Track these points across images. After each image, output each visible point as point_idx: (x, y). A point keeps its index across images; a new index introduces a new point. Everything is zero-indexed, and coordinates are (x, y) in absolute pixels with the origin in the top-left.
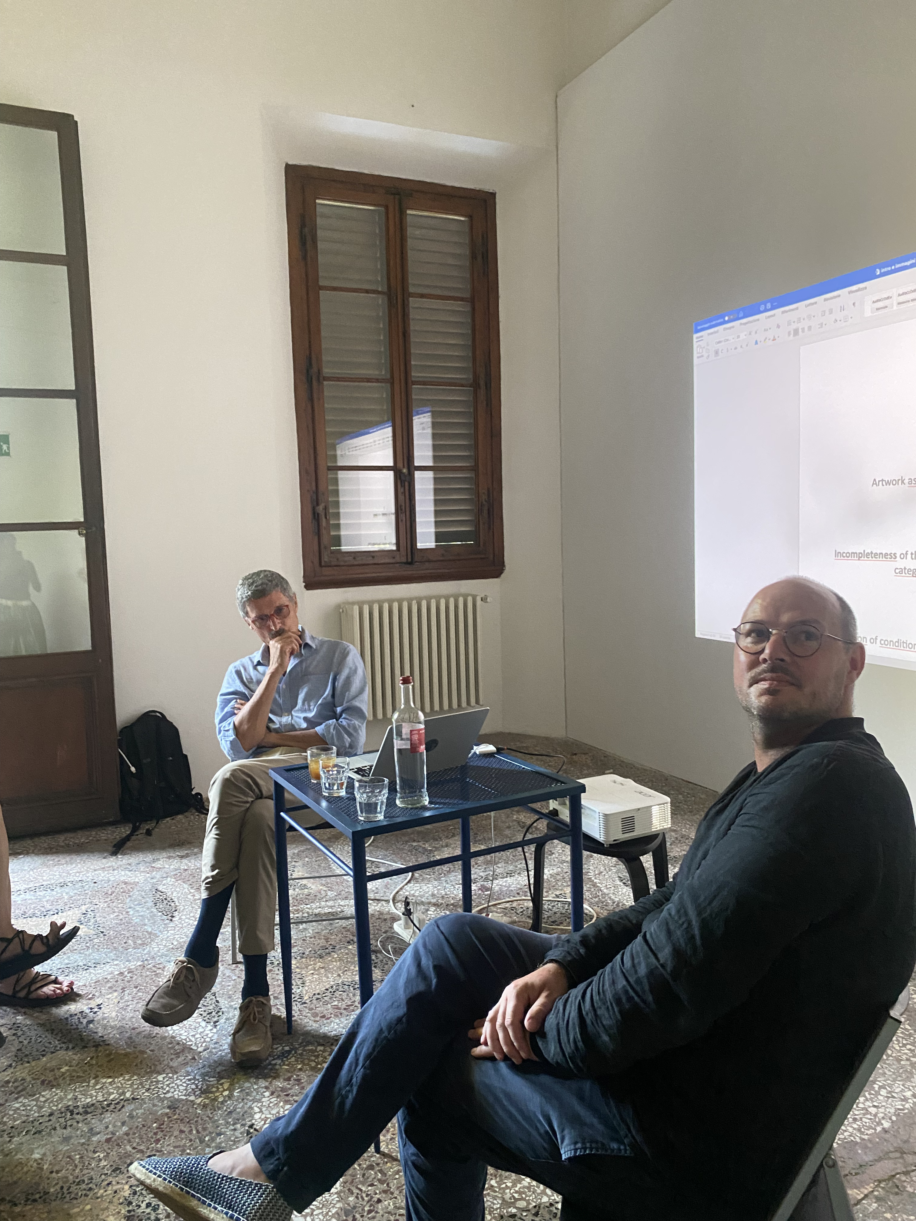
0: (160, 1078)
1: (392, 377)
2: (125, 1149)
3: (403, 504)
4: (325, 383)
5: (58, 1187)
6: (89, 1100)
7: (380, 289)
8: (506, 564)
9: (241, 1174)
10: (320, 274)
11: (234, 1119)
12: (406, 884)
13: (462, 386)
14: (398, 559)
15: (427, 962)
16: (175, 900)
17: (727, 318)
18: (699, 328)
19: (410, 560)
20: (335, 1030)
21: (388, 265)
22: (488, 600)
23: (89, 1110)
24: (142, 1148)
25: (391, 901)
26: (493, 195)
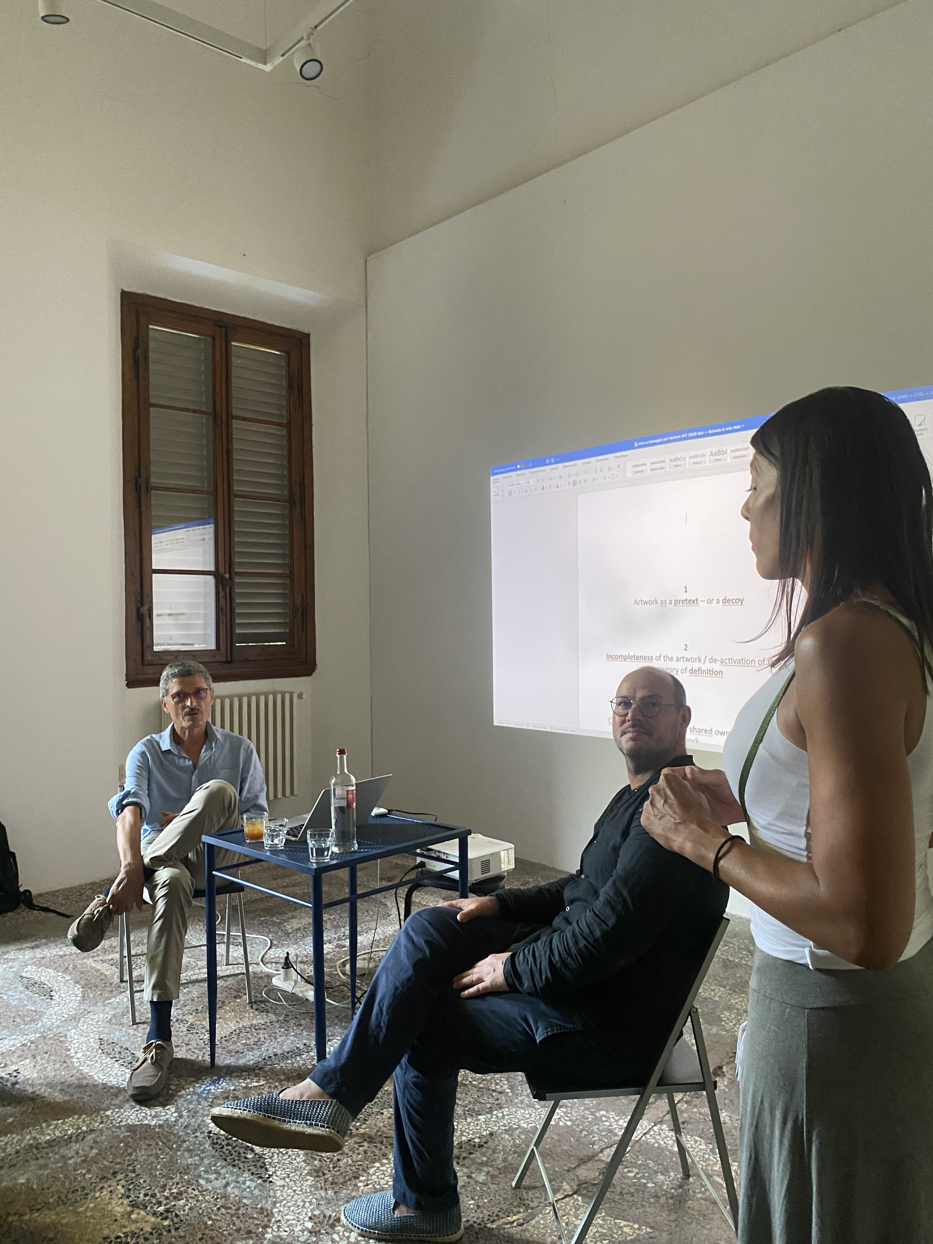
0: (108, 1113)
1: (216, 490)
2: (102, 1164)
3: (224, 607)
4: (153, 492)
5: (56, 1197)
6: (48, 1138)
7: (204, 410)
8: (317, 663)
9: (309, 1097)
10: (151, 392)
11: (192, 1130)
12: (269, 949)
13: (279, 501)
14: (218, 658)
15: (420, 941)
16: (46, 982)
17: (518, 467)
18: (495, 471)
19: (229, 659)
20: (253, 1060)
21: (214, 389)
22: (304, 696)
23: (53, 1144)
24: (119, 1160)
25: (261, 963)
26: (308, 335)
